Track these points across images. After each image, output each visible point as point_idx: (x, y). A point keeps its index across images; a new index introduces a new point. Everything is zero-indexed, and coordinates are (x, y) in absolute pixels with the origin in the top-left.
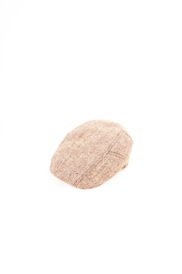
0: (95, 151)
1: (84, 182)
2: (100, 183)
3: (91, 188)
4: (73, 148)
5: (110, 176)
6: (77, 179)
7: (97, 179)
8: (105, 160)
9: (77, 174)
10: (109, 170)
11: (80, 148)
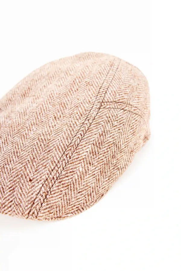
0: (67, 111)
1: (55, 199)
2: (101, 191)
3: (79, 210)
4: (10, 122)
5: (122, 163)
6: (34, 196)
7: (90, 180)
8: (99, 123)
9: (30, 180)
10: (114, 148)
11: (27, 117)
